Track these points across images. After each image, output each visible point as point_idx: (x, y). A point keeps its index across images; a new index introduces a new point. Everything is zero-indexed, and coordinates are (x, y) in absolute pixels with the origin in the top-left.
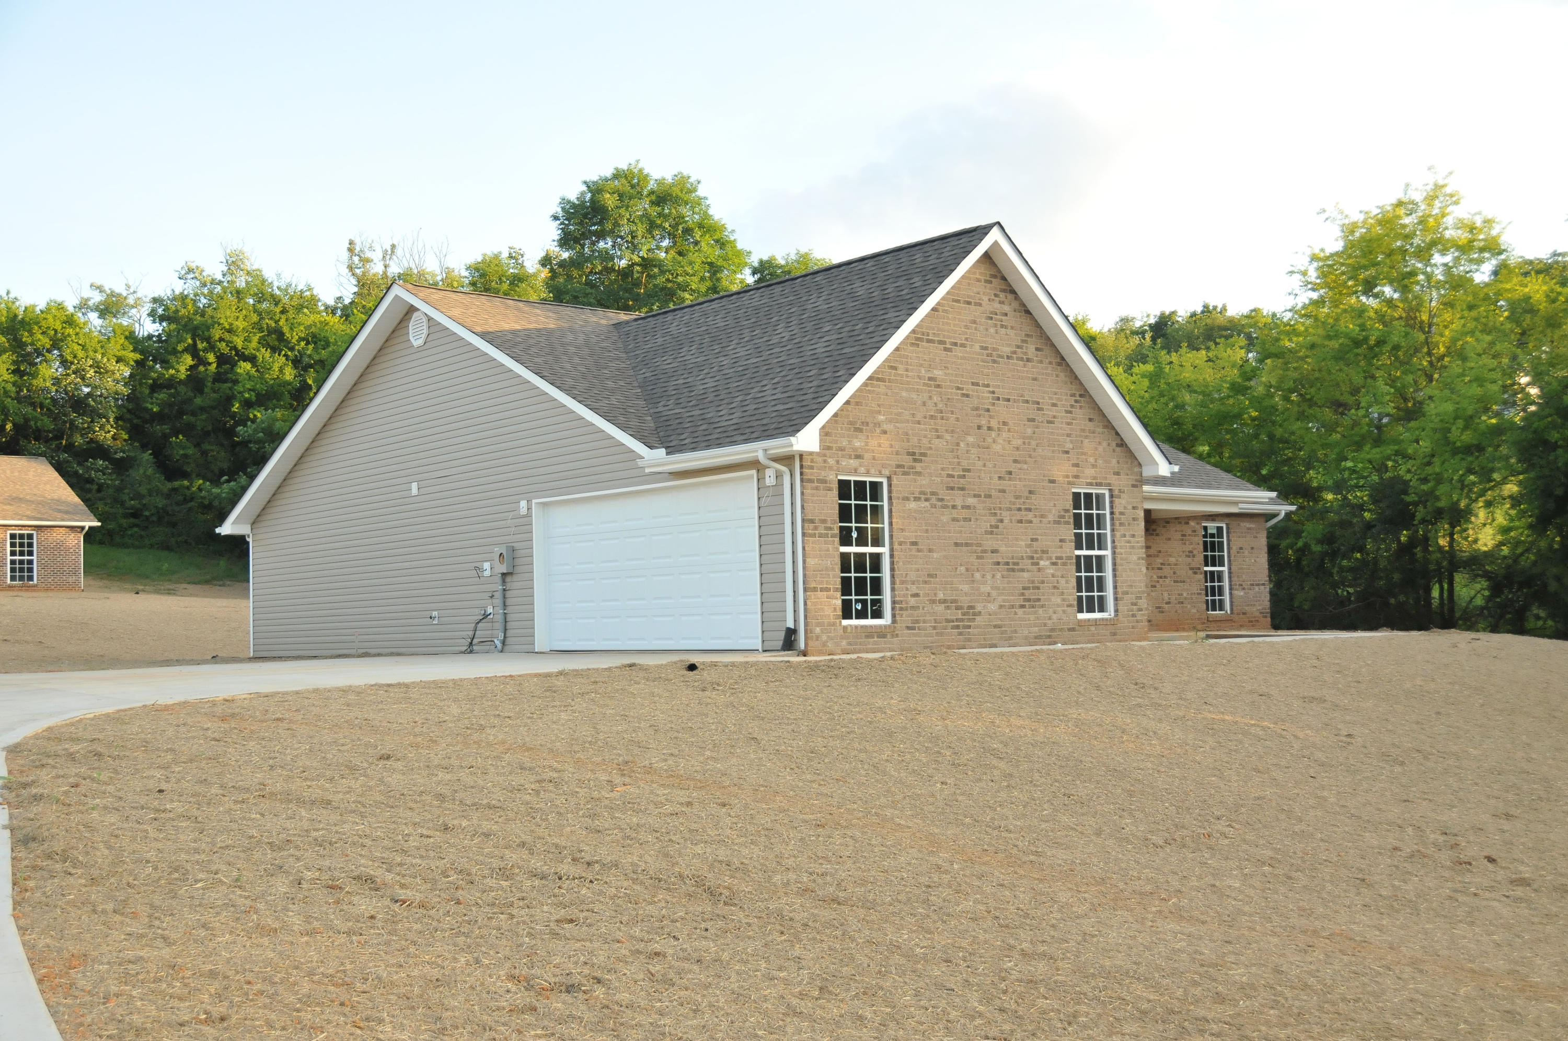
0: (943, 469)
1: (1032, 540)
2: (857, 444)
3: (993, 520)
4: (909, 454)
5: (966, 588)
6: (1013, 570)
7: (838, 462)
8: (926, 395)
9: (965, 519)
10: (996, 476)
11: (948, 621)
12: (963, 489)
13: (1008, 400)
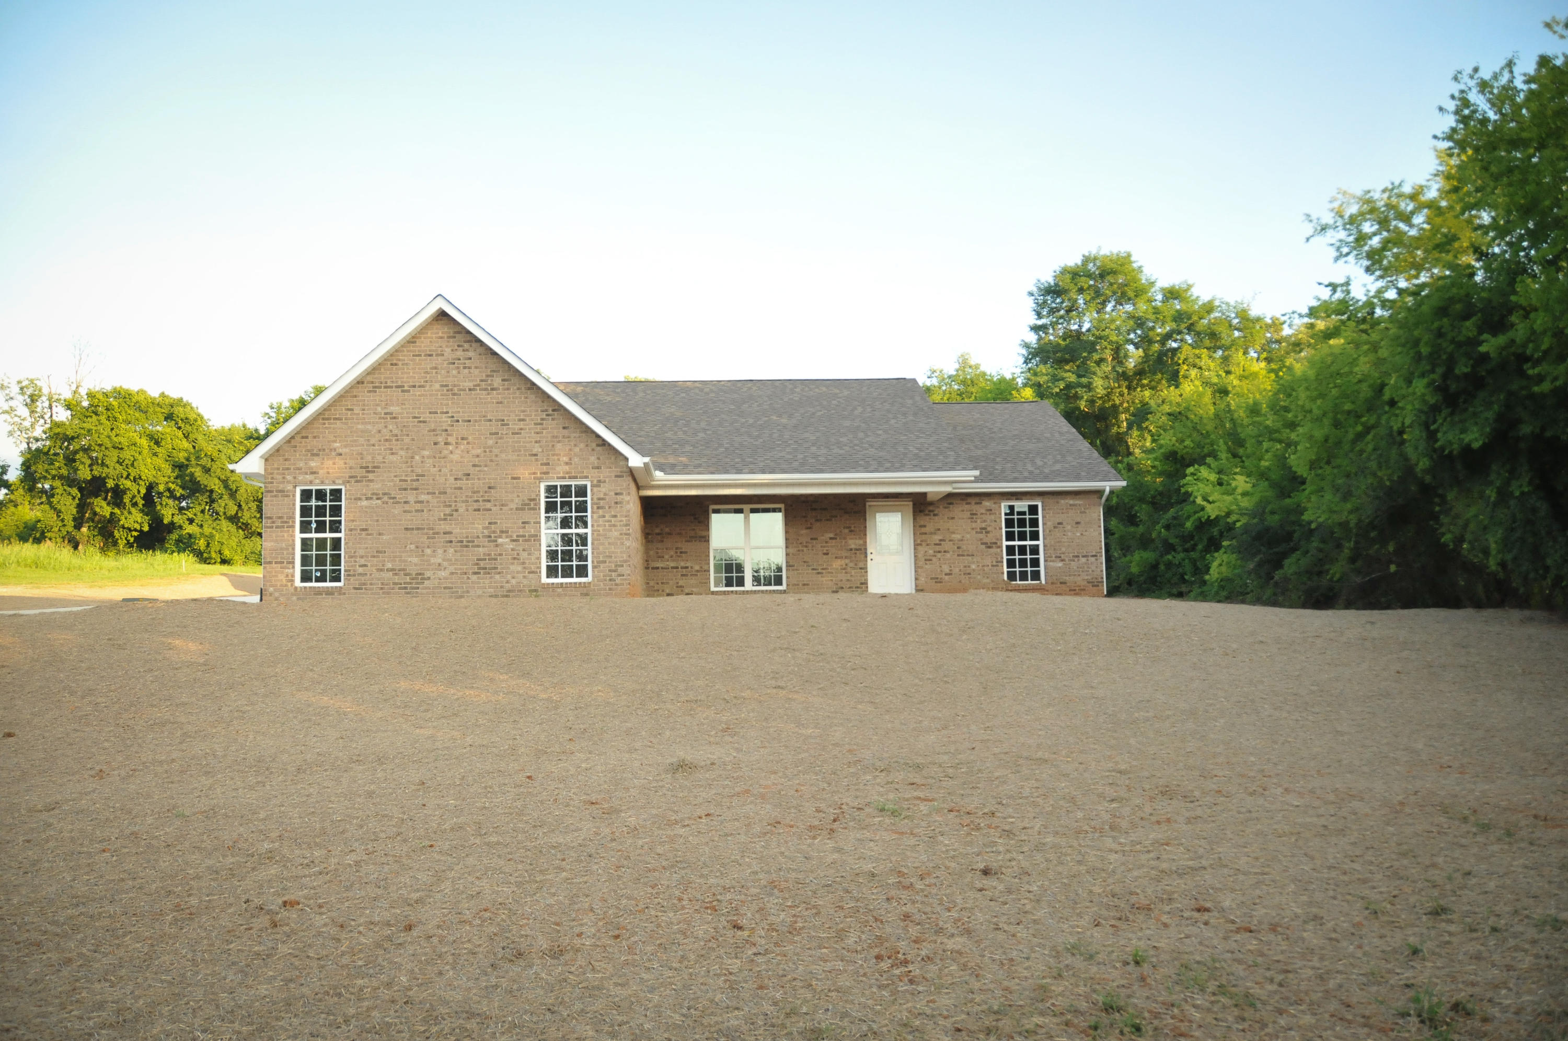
0: (395, 476)
1: (490, 523)
2: (313, 464)
3: (448, 511)
4: (361, 467)
5: (415, 560)
6: (467, 546)
7: (295, 478)
8: (381, 426)
9: (417, 511)
10: (452, 479)
11: (395, 584)
12: (416, 489)
13: (469, 421)
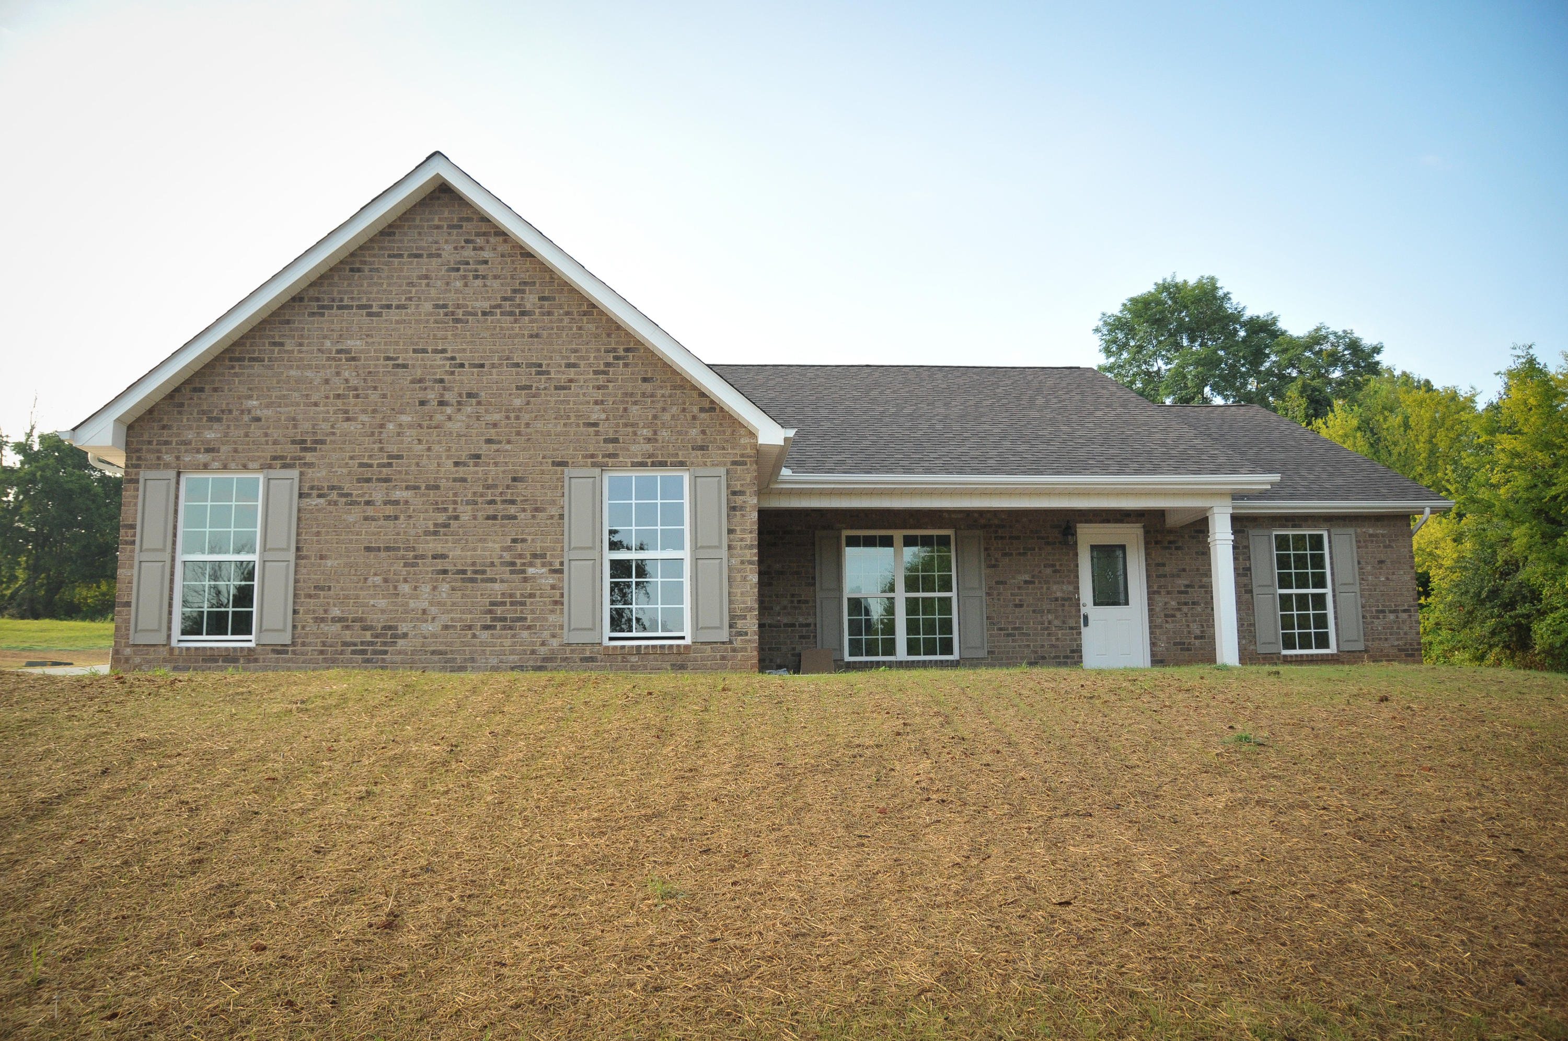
0: (351, 458)
1: (514, 541)
2: (210, 435)
3: (441, 518)
4: (294, 442)
5: (382, 603)
6: (473, 580)
7: (178, 458)
8: (329, 373)
9: (387, 518)
10: (450, 462)
11: (345, 644)
12: (387, 480)
13: (482, 366)
